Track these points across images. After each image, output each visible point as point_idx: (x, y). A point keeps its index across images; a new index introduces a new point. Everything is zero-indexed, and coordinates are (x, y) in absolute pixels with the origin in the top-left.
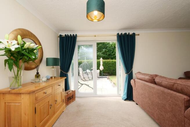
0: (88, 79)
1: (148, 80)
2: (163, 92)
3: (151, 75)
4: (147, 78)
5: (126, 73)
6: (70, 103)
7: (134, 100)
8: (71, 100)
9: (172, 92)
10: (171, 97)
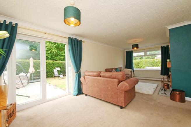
0: (22, 85)
1: (96, 75)
2: (107, 81)
3: (98, 72)
4: (95, 74)
5: (76, 73)
6: (11, 122)
7: (83, 93)
8: (12, 118)
9: (111, 79)
10: (111, 82)
